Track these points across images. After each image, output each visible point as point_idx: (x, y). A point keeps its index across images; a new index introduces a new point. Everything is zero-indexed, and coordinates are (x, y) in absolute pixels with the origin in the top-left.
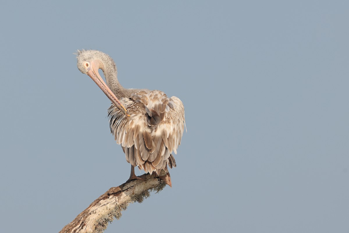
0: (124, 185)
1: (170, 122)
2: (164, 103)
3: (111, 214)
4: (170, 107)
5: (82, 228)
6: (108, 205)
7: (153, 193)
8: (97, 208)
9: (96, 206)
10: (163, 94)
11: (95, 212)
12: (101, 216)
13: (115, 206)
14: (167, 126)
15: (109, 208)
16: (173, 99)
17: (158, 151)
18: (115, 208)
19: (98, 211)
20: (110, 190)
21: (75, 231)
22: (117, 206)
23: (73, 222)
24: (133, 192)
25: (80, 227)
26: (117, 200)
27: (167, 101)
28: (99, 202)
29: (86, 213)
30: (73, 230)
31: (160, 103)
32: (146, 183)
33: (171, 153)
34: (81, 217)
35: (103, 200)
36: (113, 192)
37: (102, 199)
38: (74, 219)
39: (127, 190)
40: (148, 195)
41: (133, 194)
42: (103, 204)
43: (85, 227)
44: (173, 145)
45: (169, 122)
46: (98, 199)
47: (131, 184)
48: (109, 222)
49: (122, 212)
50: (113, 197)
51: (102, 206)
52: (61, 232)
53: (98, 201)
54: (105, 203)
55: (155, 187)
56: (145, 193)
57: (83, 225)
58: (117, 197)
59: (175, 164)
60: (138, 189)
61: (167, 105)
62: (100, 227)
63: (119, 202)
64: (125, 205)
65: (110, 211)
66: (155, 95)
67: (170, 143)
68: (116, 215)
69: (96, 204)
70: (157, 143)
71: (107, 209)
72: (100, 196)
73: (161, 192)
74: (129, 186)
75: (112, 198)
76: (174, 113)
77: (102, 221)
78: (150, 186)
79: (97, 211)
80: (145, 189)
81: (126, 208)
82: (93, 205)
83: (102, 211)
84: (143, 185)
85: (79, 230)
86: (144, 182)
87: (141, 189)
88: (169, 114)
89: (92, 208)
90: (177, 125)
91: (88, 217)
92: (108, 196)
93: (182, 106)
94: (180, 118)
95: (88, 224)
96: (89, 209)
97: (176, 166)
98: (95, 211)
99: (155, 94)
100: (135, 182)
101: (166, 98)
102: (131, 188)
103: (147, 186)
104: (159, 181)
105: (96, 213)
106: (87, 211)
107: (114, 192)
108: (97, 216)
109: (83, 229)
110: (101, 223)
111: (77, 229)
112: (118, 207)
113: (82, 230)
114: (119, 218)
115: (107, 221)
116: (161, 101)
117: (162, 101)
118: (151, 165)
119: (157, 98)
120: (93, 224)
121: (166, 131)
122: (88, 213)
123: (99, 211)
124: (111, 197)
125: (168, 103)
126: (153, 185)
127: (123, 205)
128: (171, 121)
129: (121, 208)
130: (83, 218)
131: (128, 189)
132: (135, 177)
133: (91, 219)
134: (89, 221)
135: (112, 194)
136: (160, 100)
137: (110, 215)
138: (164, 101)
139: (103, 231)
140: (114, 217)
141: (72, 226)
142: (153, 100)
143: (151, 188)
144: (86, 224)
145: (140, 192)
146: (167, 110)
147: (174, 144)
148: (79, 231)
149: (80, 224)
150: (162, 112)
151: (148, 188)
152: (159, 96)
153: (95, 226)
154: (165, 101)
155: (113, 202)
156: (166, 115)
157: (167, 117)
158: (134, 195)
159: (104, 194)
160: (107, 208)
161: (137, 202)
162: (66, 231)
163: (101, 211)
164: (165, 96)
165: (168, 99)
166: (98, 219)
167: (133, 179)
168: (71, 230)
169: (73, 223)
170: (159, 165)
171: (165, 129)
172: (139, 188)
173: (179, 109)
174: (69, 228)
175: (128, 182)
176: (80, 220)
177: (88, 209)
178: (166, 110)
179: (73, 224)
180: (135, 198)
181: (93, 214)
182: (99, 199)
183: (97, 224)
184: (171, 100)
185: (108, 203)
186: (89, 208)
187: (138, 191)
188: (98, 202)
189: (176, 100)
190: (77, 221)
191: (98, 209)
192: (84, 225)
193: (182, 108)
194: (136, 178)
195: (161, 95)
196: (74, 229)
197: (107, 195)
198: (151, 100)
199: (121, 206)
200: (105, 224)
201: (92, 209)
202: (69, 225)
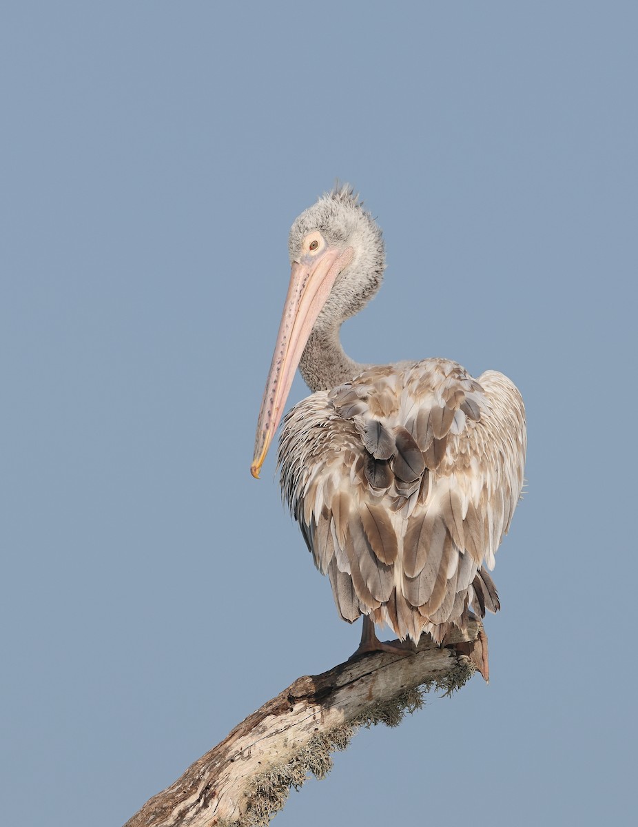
0: (340, 669)
1: (470, 467)
2: (448, 403)
3: (297, 760)
4: (469, 415)
5: (205, 806)
6: (290, 734)
7: (432, 696)
8: (254, 741)
9: (250, 734)
10: (448, 368)
11: (246, 754)
12: (265, 767)
13: (311, 735)
14: (458, 482)
15: (292, 742)
16: (483, 385)
17: (438, 567)
18: (313, 743)
19: (257, 750)
20: (296, 685)
21: (182, 814)
22: (318, 736)
23: (178, 784)
24: (370, 692)
25: (199, 801)
26: (318, 716)
27: (462, 393)
28: (261, 724)
29: (218, 758)
30: (176, 812)
31: (436, 403)
32: (411, 663)
33: (479, 565)
34: (202, 770)
35: (273, 716)
36: (304, 692)
37: (268, 715)
38: (181, 775)
39: (350, 685)
40: (418, 704)
41: (370, 697)
42: (272, 730)
43: (214, 803)
44: (483, 540)
45: (464, 467)
46: (258, 714)
47: (364, 667)
48: (293, 787)
49: (335, 754)
50: (306, 708)
51: (271, 735)
52: (137, 815)
53: (256, 720)
54: (281, 727)
55: (439, 678)
56: (407, 697)
57: (208, 795)
58: (318, 708)
59: (494, 601)
60: (386, 683)
61: (458, 409)
62: (263, 803)
63: (326, 725)
64: (342, 733)
65: (295, 751)
66: (423, 376)
67: (474, 534)
68: (315, 764)
69: (250, 730)
70: (431, 540)
71: (285, 745)
72: (263, 703)
73: (457, 693)
74: (355, 672)
75: (301, 711)
76: (483, 433)
77: (269, 784)
78: (425, 674)
79: (253, 752)
80: (408, 683)
81: (346, 743)
82: (242, 730)
83: (270, 753)
84: (402, 672)
85: (194, 811)
86: (405, 661)
87: (394, 684)
88: (466, 437)
89: (239, 740)
90: (497, 470)
91: (226, 771)
92: (289, 704)
93: (516, 402)
94: (504, 447)
95: (223, 791)
96: (228, 744)
97: (498, 607)
98: (247, 751)
99: (422, 374)
100: (376, 662)
101: (459, 385)
102: (362, 681)
103: (415, 674)
104: (452, 658)
105: (249, 757)
106: (222, 750)
107: (307, 690)
108: (252, 767)
109: (208, 809)
110: (267, 790)
111: (188, 809)
112: (320, 741)
113: (204, 812)
114: (325, 773)
115: (285, 782)
116: (440, 397)
117: (443, 395)
118: (415, 613)
119: (429, 386)
120: (240, 793)
121: (457, 500)
122: (224, 757)
123: (261, 752)
124: (298, 706)
125: (461, 399)
126: (434, 671)
127: (337, 734)
128: (473, 463)
129: (330, 742)
130: (207, 774)
131: (354, 684)
132: (376, 645)
133: (233, 776)
134: (230, 784)
135: (303, 697)
136: (440, 392)
137: (295, 763)
138: (452, 393)
139: (272, 816)
140: (306, 771)
141: (173, 798)
142: (416, 394)
143: (427, 681)
144: (217, 792)
145: (392, 694)
146: (459, 426)
147: (487, 538)
148: (196, 813)
149: (200, 791)
150: (441, 434)
151: (419, 679)
152: (436, 378)
153: (245, 800)
154: (453, 395)
155: (304, 724)
156: (456, 443)
157: (457, 451)
158: (371, 703)
159: (276, 696)
160: (286, 741)
161: (381, 725)
162: (155, 813)
163: (266, 752)
164: (457, 376)
165: (466, 386)
166: (258, 776)
167: (371, 649)
168: (171, 812)
169: (175, 790)
170: (441, 610)
171: (455, 491)
172: (388, 680)
173: (501, 418)
174: (165, 805)
175: (355, 659)
176: (199, 780)
177: (224, 746)
178: (453, 428)
179: (178, 792)
180: (376, 710)
181: (241, 761)
182: (261, 714)
183: (254, 793)
184: (475, 387)
185: (290, 726)
186: (227, 741)
187: (385, 689)
188: (256, 724)
189: (495, 383)
190: (190, 782)
191: (257, 744)
192: (213, 795)
193: (515, 410)
194: (379, 648)
195: (444, 373)
196: (181, 807)
197: (286, 700)
198: (410, 393)
199: (330, 735)
200: (278, 794)
201: (239, 744)
202: (164, 796)
